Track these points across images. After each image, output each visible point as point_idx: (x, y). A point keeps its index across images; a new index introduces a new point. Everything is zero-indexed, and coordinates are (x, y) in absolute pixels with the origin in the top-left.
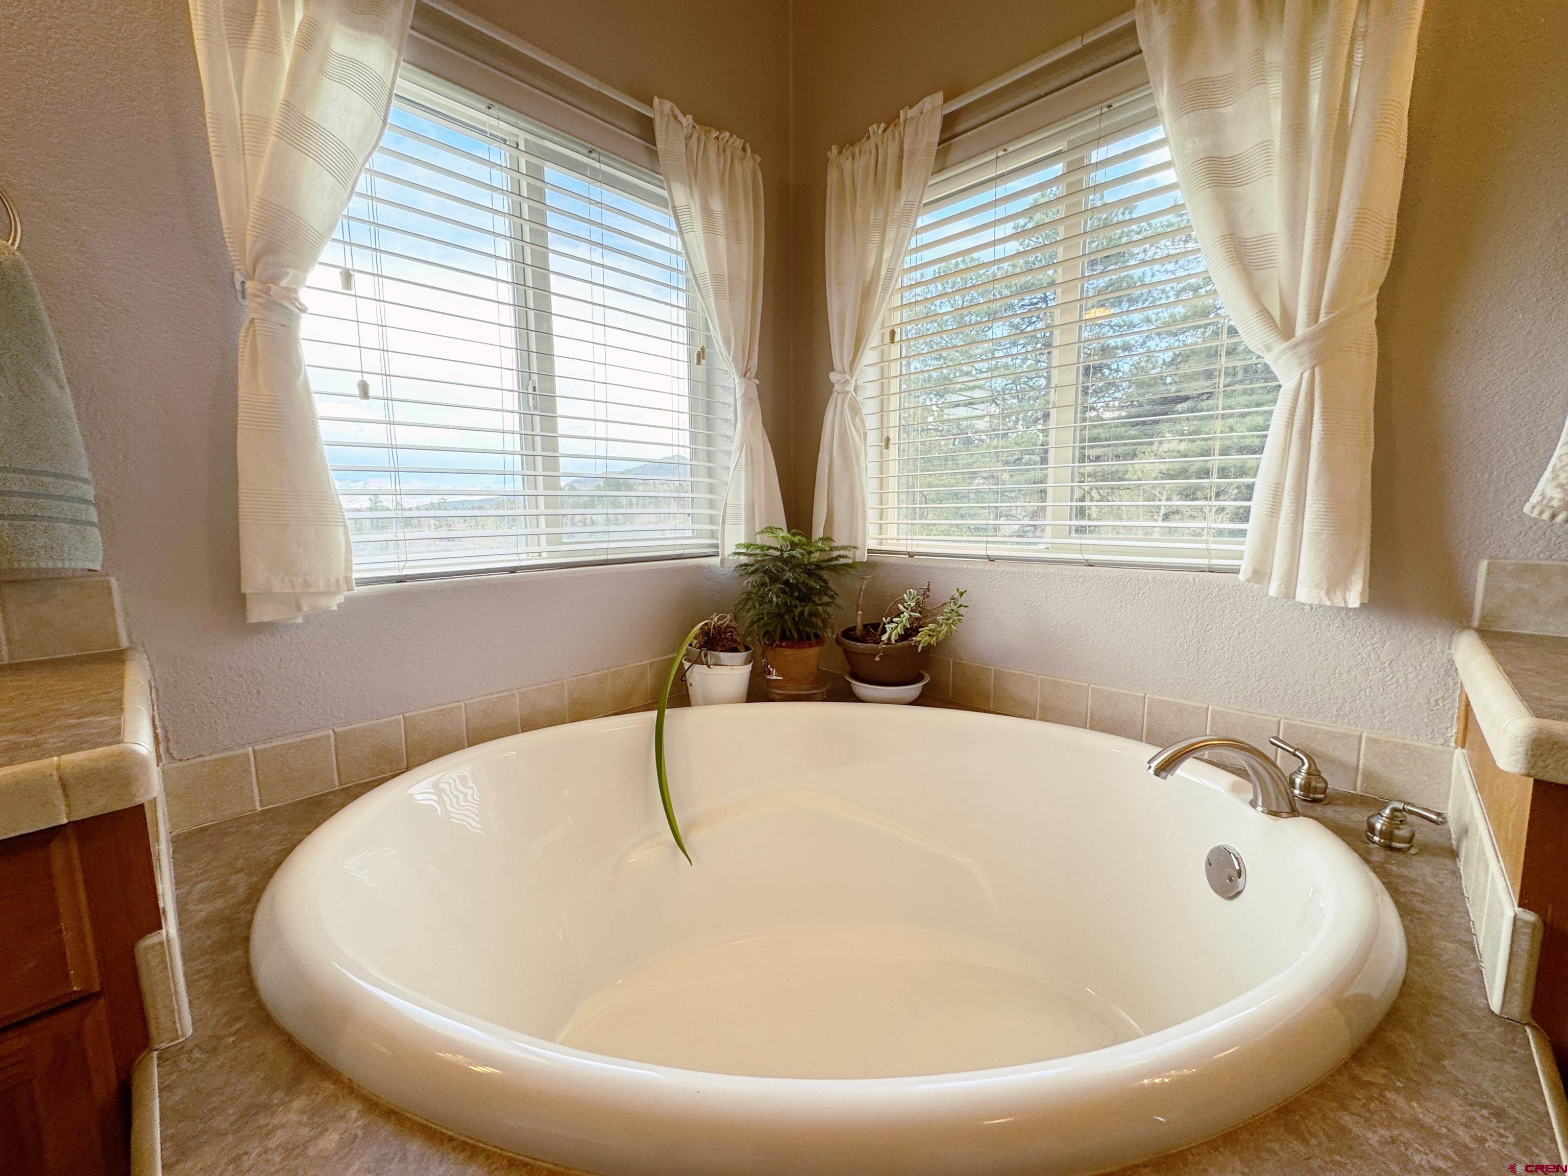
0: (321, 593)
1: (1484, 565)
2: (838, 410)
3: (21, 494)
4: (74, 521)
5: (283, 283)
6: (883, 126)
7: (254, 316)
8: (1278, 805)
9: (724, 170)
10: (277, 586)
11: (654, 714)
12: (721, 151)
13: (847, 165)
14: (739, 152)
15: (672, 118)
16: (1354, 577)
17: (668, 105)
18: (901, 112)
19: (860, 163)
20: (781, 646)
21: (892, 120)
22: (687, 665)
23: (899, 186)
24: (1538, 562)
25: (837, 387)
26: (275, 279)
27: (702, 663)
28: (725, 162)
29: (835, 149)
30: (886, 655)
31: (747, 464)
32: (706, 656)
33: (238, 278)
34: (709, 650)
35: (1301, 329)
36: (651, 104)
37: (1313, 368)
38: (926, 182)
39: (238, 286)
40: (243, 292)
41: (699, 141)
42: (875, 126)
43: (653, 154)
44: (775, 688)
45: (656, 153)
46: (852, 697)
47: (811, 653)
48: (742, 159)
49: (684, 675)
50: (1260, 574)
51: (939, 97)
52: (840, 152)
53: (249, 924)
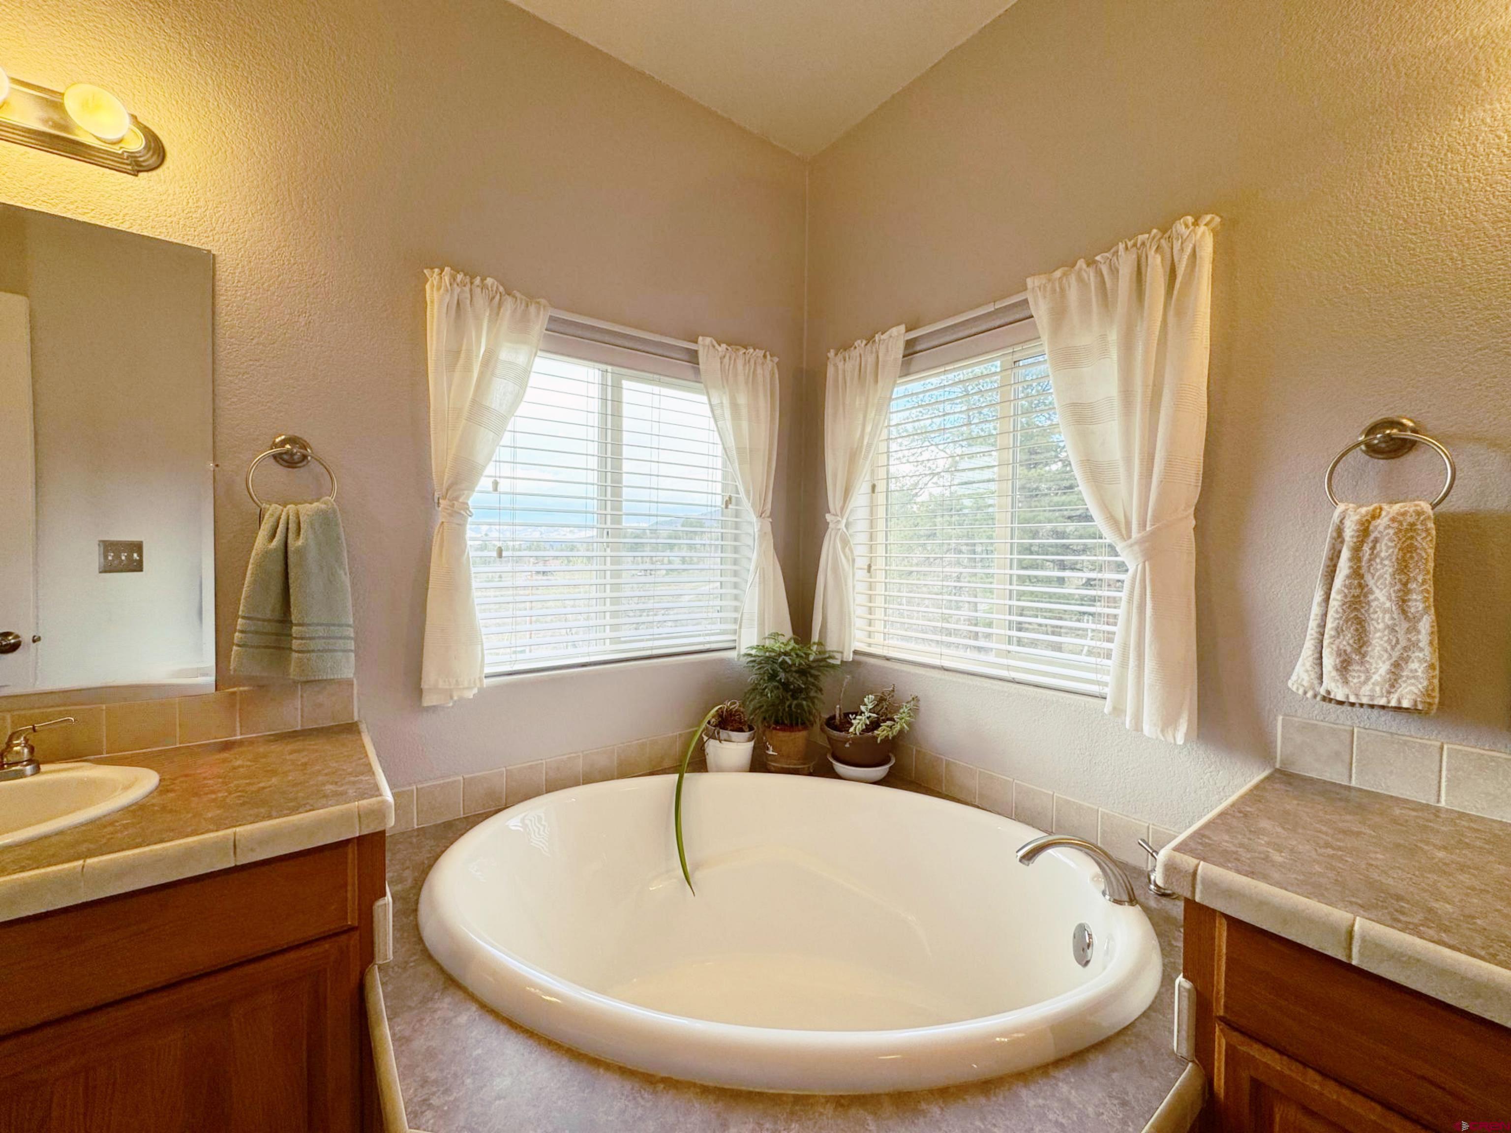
0: (464, 689)
1: (1280, 718)
2: (832, 542)
3: (323, 638)
4: (344, 651)
5: (461, 500)
6: (864, 342)
7: (444, 520)
8: (1119, 894)
9: (748, 376)
10: (441, 685)
11: (676, 776)
12: (747, 362)
13: (840, 365)
14: (760, 361)
15: (711, 348)
16: (1181, 721)
17: (708, 340)
18: (877, 336)
19: (849, 365)
20: (775, 729)
21: (870, 339)
22: (705, 738)
23: (876, 381)
24: (1316, 722)
25: (831, 525)
26: (456, 498)
27: (715, 739)
28: (749, 370)
29: (831, 354)
30: (855, 742)
31: (760, 583)
32: (718, 733)
33: (436, 495)
34: (721, 728)
35: (1135, 535)
36: (696, 342)
37: (1144, 562)
38: (895, 381)
39: (436, 500)
40: (438, 503)
41: (730, 358)
42: (859, 341)
43: (697, 371)
44: (772, 761)
45: (699, 369)
46: (831, 774)
47: (800, 736)
48: (763, 364)
49: (703, 745)
50: (1118, 710)
51: (902, 328)
52: (836, 354)
53: (417, 902)
